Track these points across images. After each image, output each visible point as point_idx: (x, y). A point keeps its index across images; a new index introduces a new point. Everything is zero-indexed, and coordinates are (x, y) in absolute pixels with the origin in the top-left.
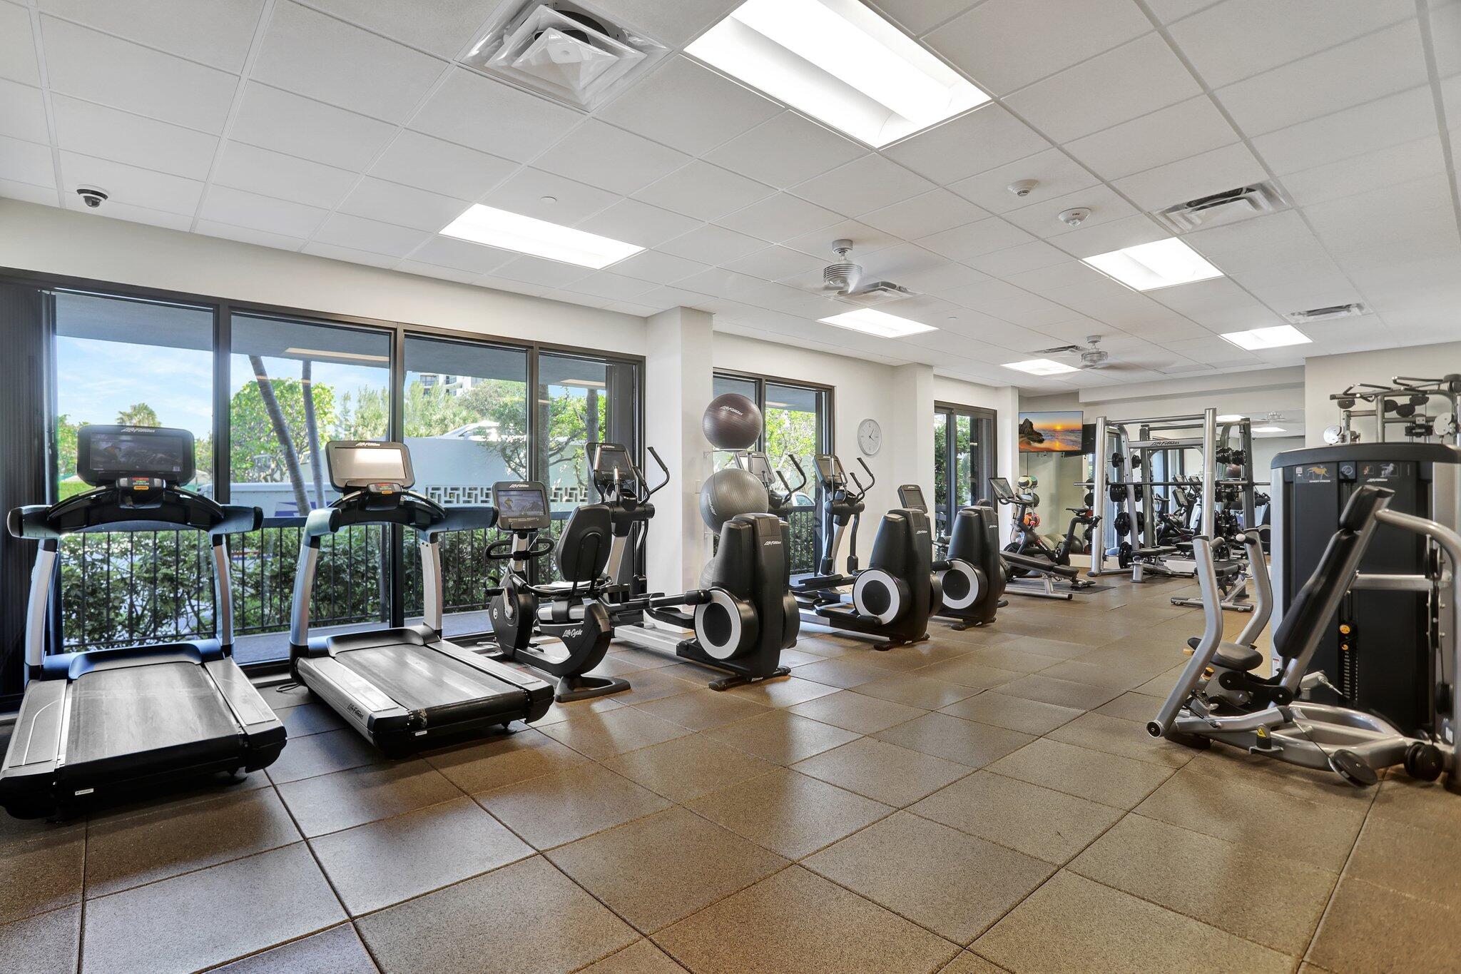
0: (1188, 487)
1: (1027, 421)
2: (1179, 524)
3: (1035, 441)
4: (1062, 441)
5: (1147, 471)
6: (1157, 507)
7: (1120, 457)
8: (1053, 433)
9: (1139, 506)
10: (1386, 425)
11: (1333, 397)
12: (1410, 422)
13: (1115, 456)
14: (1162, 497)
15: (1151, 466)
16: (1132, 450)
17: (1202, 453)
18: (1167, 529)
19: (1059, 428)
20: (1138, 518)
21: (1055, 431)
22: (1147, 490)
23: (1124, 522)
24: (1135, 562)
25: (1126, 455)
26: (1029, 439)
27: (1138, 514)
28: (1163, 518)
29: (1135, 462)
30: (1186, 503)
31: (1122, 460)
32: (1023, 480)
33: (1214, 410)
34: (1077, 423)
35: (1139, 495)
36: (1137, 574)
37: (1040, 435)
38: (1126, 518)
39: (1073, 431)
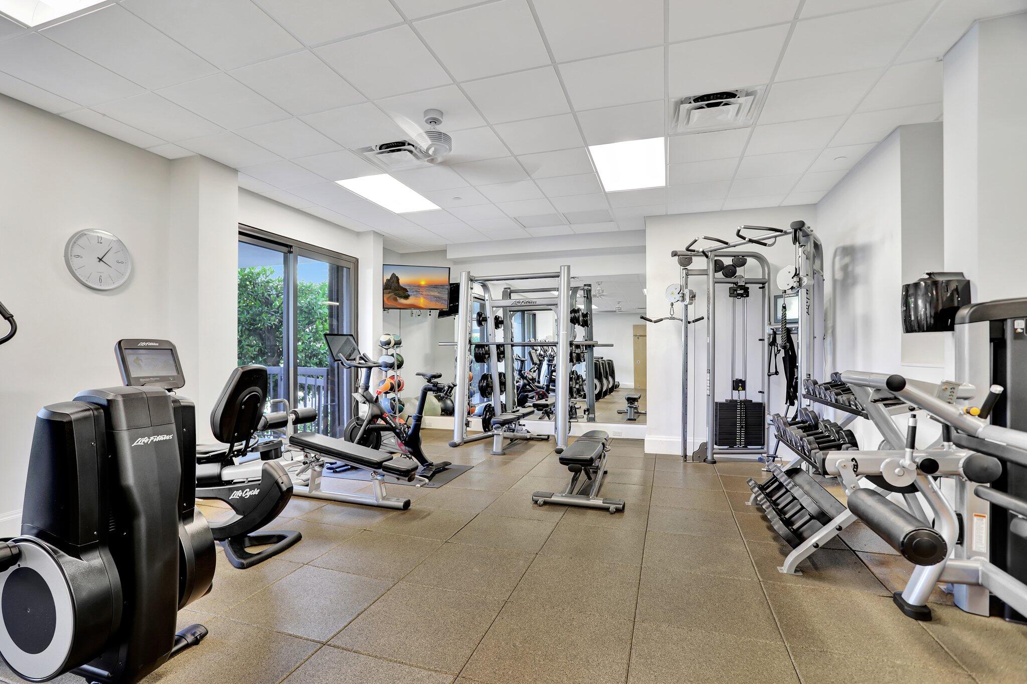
0: (539, 347)
1: (393, 275)
2: (533, 380)
3: (401, 297)
4: (426, 297)
5: (508, 333)
6: (517, 365)
7: (483, 316)
8: (418, 288)
9: (501, 367)
10: (716, 284)
11: (675, 254)
12: (734, 283)
13: (479, 315)
14: (521, 357)
15: (512, 327)
16: (494, 309)
17: (556, 313)
18: (525, 385)
19: (423, 283)
20: (500, 377)
21: (419, 286)
22: (508, 349)
23: (488, 385)
24: (496, 432)
25: (490, 314)
26: (396, 294)
27: (500, 374)
28: (522, 376)
29: (498, 322)
30: (538, 362)
31: (485, 319)
32: (384, 339)
33: (569, 267)
34: (441, 278)
35: (502, 356)
36: (498, 444)
37: (406, 290)
38: (489, 379)
39: (435, 287)
